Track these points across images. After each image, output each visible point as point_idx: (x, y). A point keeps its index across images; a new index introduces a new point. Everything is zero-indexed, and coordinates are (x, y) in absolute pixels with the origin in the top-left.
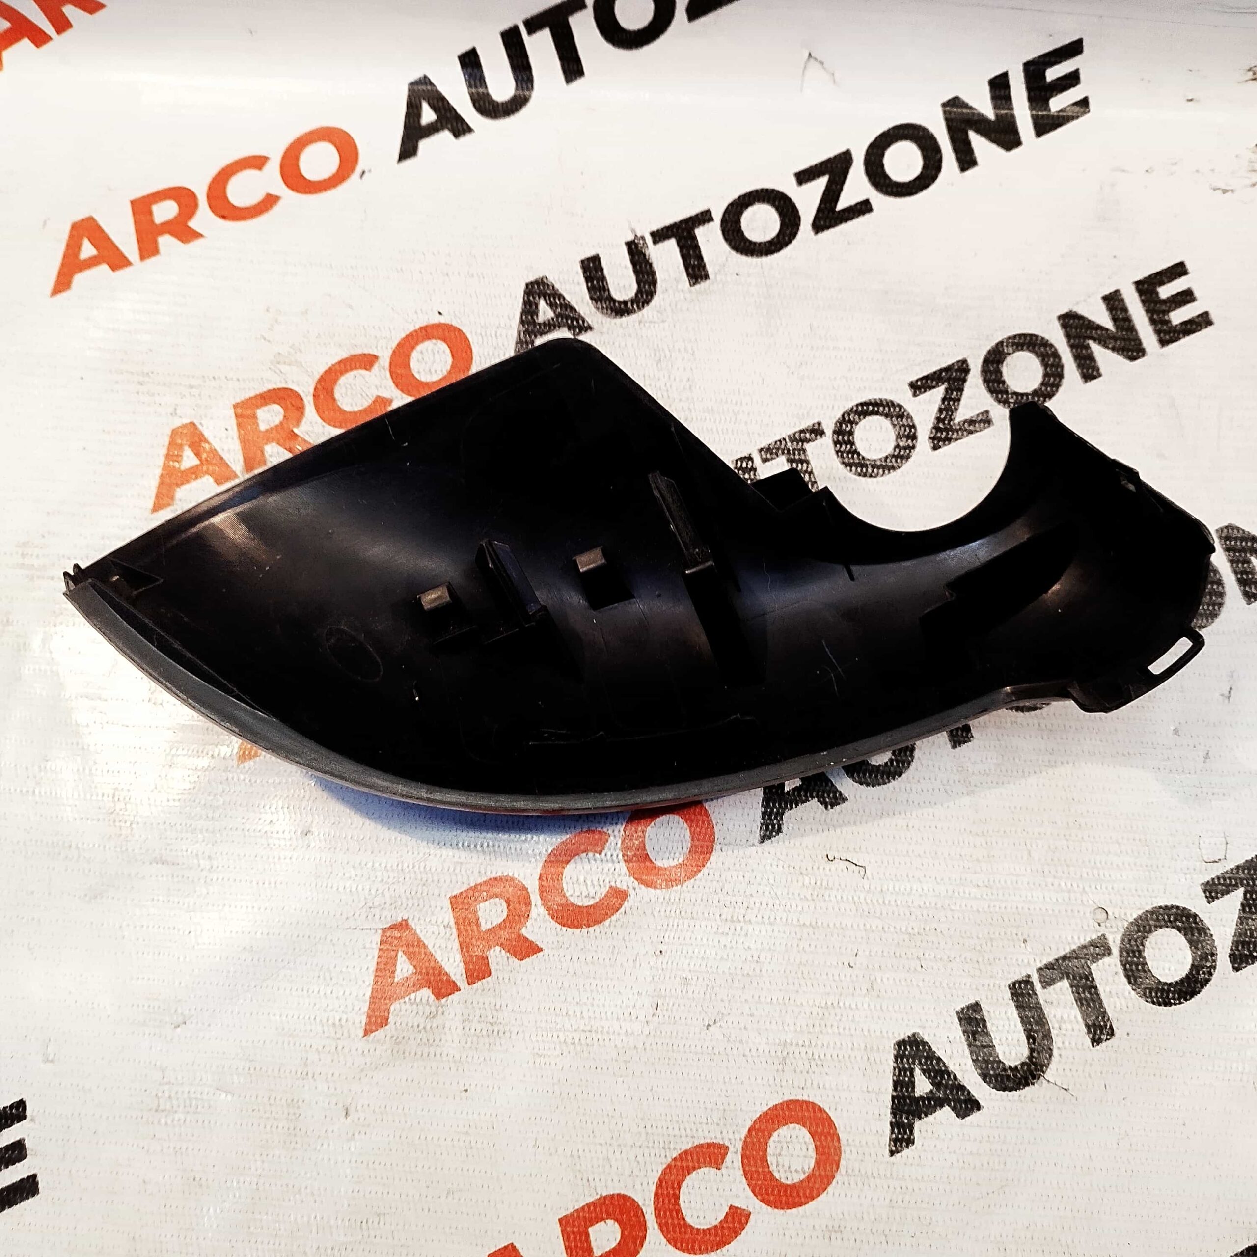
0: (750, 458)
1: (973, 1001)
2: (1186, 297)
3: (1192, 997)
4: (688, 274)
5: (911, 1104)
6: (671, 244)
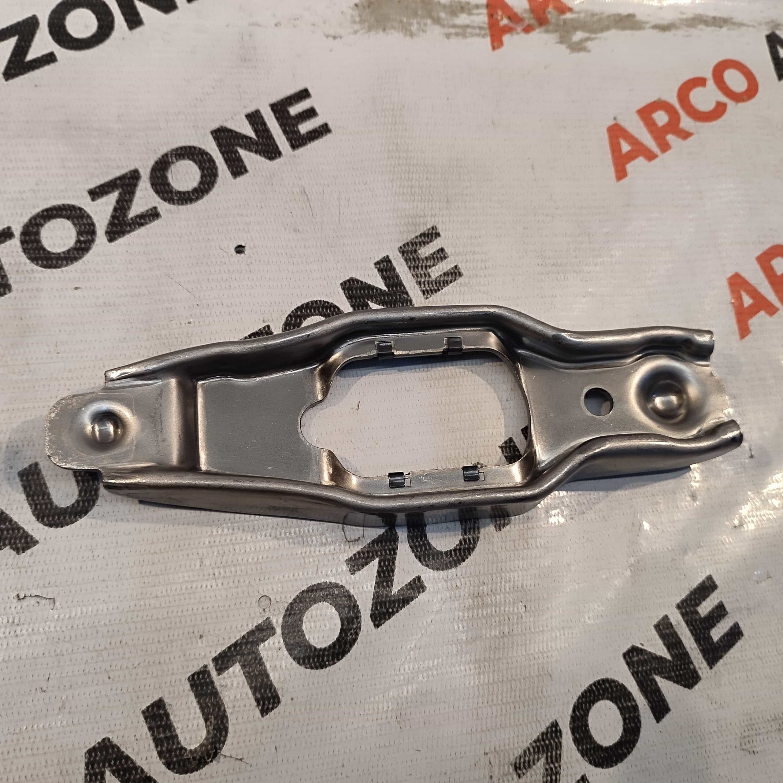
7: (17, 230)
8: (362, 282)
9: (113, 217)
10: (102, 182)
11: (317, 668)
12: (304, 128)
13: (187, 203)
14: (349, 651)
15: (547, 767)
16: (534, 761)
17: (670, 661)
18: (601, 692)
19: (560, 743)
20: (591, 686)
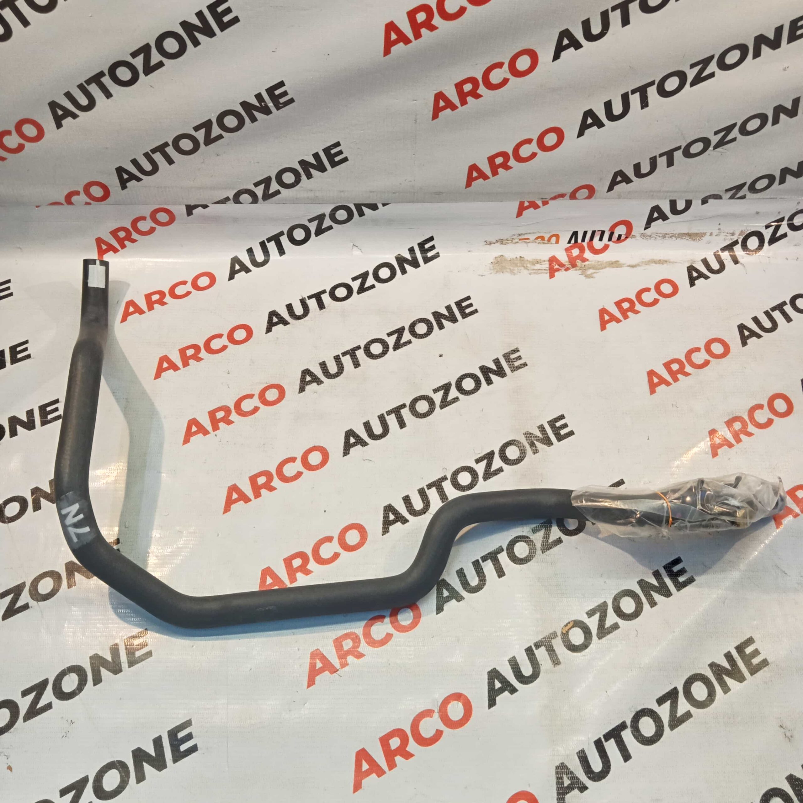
0: (339, 356)
1: (407, 495)
2: (471, 305)
4: (319, 307)
5: (388, 522)
6: (314, 300)
7: (362, 346)
8: (487, 367)
9: (395, 343)
10: (391, 331)
12: (468, 311)
13: (422, 338)
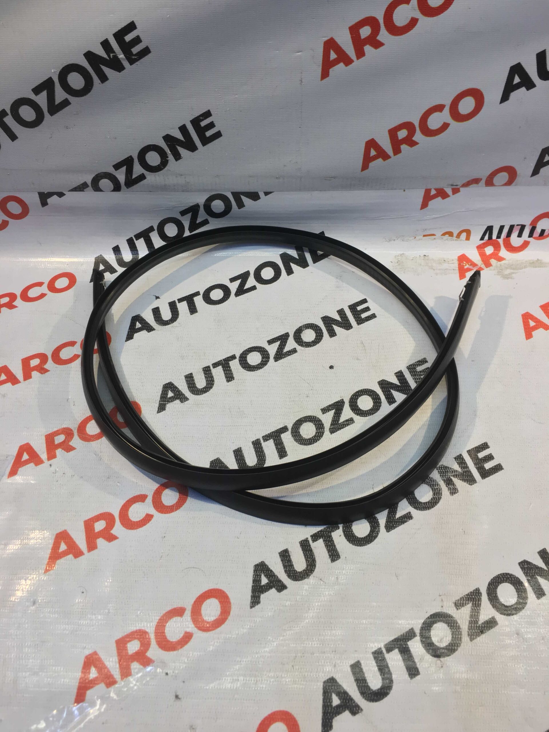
1: (285, 548)
3: (371, 542)
5: (259, 588)
7: (238, 356)
8: (388, 381)
9: (277, 351)
10: (273, 338)
11: (358, 546)
12: (364, 316)
13: (309, 347)
14: (373, 541)
15: (473, 608)
16: (466, 603)
17: (546, 570)
18: (505, 579)
19: (481, 599)
20: (499, 575)
